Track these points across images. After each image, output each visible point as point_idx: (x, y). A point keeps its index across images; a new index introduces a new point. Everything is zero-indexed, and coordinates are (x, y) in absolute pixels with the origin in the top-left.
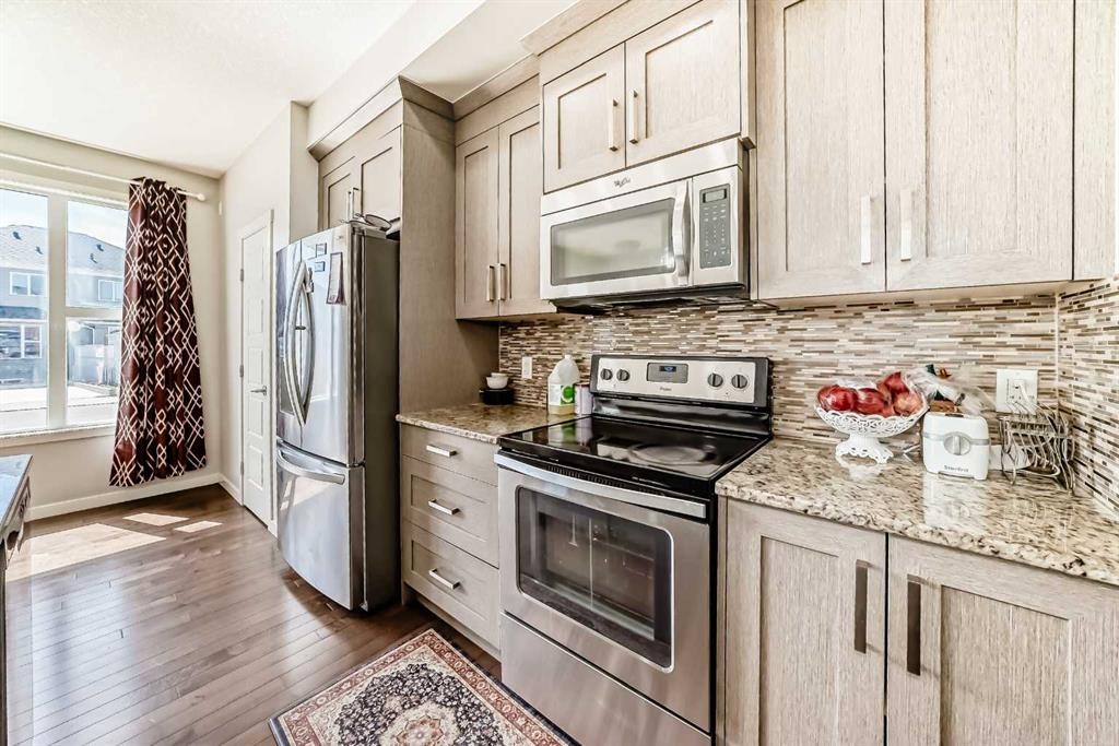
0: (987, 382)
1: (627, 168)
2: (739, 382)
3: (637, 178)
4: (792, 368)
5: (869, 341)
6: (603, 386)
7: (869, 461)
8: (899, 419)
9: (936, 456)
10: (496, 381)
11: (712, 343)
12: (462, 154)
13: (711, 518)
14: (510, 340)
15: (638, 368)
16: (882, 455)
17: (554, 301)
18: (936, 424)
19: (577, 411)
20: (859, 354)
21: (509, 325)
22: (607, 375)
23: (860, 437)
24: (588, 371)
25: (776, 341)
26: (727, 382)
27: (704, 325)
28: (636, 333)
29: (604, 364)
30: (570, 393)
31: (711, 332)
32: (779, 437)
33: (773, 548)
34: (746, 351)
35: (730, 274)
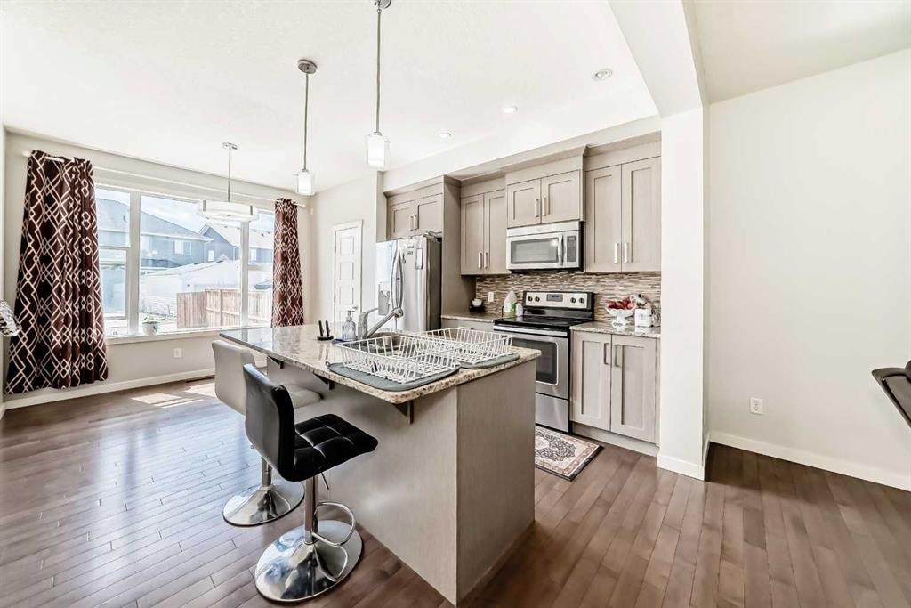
0: (658, 299)
1: (541, 224)
2: (582, 301)
3: (545, 229)
4: (601, 295)
5: (625, 286)
6: (528, 303)
7: (621, 325)
8: (628, 311)
9: (638, 321)
10: (477, 303)
11: (572, 286)
12: (464, 202)
13: (569, 337)
14: (481, 284)
15: (543, 296)
16: (624, 322)
17: (511, 270)
18: (638, 311)
19: (517, 314)
20: (622, 290)
21: (482, 278)
22: (530, 299)
23: (619, 316)
24: (522, 299)
25: (595, 286)
26: (577, 300)
27: (570, 280)
28: (542, 282)
29: (528, 295)
30: (514, 307)
31: (572, 283)
32: (597, 321)
33: (586, 344)
34: (585, 289)
35: (576, 264)
